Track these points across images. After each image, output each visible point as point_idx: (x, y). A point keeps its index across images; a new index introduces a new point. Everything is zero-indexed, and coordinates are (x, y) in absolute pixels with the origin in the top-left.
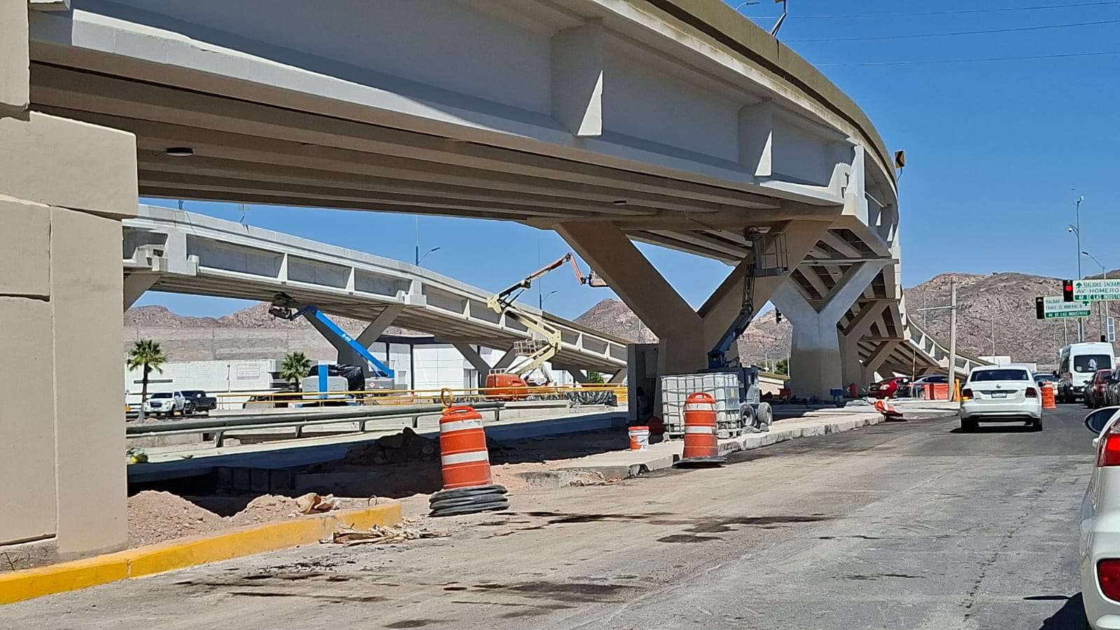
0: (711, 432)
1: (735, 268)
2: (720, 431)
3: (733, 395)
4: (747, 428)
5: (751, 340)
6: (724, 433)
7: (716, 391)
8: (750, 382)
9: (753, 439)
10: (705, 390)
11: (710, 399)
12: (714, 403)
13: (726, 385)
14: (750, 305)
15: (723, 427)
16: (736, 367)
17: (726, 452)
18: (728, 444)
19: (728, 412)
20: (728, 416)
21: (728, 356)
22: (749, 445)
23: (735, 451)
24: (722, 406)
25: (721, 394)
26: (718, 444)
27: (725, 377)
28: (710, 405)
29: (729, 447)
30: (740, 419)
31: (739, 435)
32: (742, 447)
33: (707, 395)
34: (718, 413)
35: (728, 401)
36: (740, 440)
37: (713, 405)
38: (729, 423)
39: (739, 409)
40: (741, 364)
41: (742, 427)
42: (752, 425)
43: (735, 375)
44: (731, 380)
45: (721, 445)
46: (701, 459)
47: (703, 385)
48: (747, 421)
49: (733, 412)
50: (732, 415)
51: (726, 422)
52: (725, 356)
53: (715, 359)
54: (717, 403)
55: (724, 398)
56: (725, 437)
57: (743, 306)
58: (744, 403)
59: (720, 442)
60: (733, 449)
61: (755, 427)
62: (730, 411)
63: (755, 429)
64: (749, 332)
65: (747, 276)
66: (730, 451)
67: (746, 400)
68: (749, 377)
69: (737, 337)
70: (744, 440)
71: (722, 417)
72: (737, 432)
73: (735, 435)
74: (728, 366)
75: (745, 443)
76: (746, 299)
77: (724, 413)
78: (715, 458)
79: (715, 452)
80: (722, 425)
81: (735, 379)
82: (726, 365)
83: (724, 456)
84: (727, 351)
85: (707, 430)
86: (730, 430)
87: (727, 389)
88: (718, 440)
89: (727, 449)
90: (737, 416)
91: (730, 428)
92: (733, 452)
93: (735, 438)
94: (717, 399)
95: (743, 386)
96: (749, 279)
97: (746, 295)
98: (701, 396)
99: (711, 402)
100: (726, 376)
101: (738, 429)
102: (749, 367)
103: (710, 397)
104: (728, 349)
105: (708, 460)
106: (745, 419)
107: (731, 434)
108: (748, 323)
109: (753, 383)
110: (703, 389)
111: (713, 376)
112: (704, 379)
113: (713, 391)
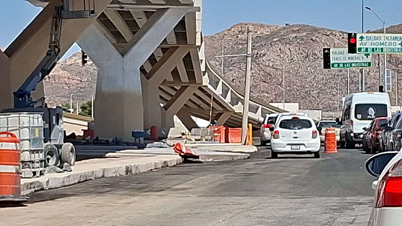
0: (14, 171)
1: (42, 9)
2: (23, 170)
3: (37, 136)
4: (50, 167)
5: (57, 81)
6: (27, 172)
7: (21, 130)
8: (54, 122)
9: (55, 179)
10: (9, 129)
11: (13, 139)
12: (19, 142)
13: (31, 125)
14: (56, 46)
15: (27, 166)
16: (41, 107)
17: (29, 191)
18: (31, 184)
19: (32, 152)
20: (33, 155)
21: (34, 96)
22: (51, 185)
23: (38, 190)
24: (26, 145)
25: (26, 134)
26: (22, 183)
27: (30, 117)
28: (14, 144)
29: (32, 186)
30: (43, 159)
31: (43, 174)
32: (45, 187)
33: (12, 135)
34: (22, 152)
35: (33, 141)
36: (42, 179)
37: (18, 144)
38: (33, 162)
39: (43, 149)
40: (46, 104)
41: (45, 166)
42: (55, 165)
43: (40, 116)
44: (36, 120)
45: (24, 184)
46: (4, 197)
47: (8, 125)
48: (50, 161)
49: (37, 151)
50: (37, 155)
51: (30, 162)
52: (31, 96)
53: (20, 99)
54: (22, 143)
55: (28, 138)
56: (29, 176)
57: (50, 47)
58: (49, 143)
59: (23, 181)
60: (36, 189)
61: (59, 167)
62: (34, 151)
63: (58, 169)
64: (54, 73)
65: (54, 18)
66: (33, 190)
67: (50, 140)
68: (54, 117)
69: (43, 77)
70: (47, 180)
71: (26, 156)
72: (41, 171)
73: (38, 174)
74: (33, 106)
75: (48, 182)
76: (53, 40)
77: (28, 152)
78: (18, 196)
79: (17, 191)
80: (26, 165)
81: (40, 119)
82: (31, 105)
83: (27, 195)
84: (33, 91)
85: (11, 169)
86: (33, 170)
87: (32, 129)
88: (22, 180)
89: (30, 188)
90: (41, 156)
91: (33, 168)
92: (35, 191)
93: (38, 177)
94: (21, 138)
95: (47, 126)
96: (56, 21)
97: (53, 36)
98: (6, 135)
99: (15, 142)
100: (32, 116)
101: (42, 169)
102: (55, 107)
103: (15, 137)
104: (34, 90)
105: (11, 199)
106: (48, 159)
107: (34, 173)
108: (55, 64)
109: (58, 124)
110: (8, 128)
111: (18, 115)
112: (9, 119)
113: (18, 131)
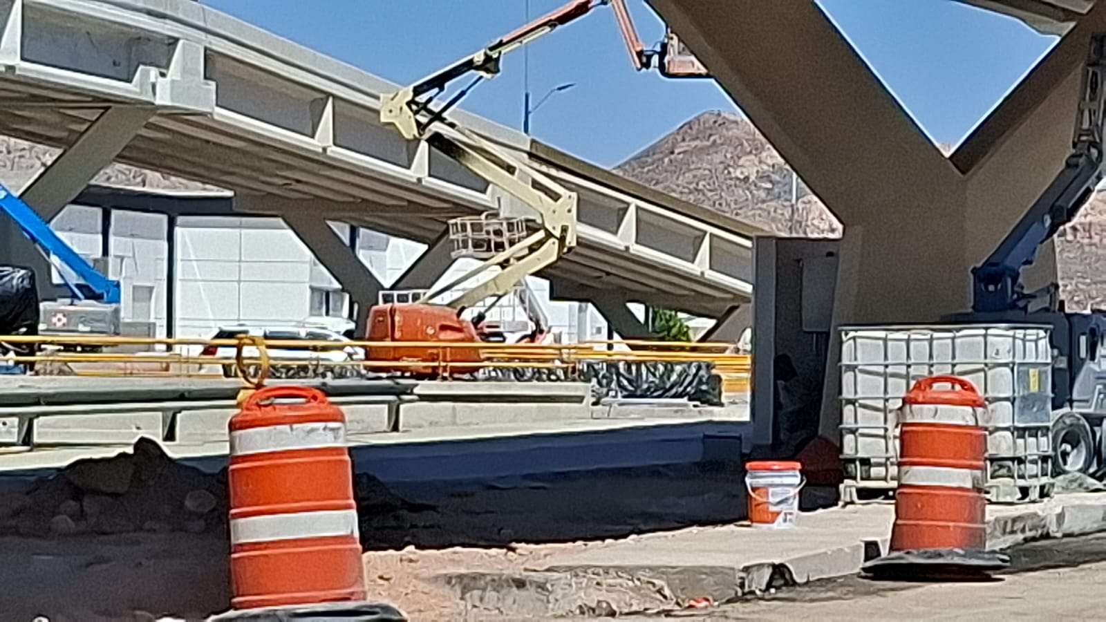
0: (969, 485)
1: (1058, 39)
2: (994, 482)
3: (1034, 388)
4: (1069, 476)
5: (1096, 239)
6: (1004, 487)
7: (990, 373)
8: (1083, 354)
9: (1082, 508)
10: (958, 369)
11: (969, 395)
12: (985, 407)
13: (1017, 361)
14: (1093, 144)
15: (1004, 471)
16: (1047, 310)
17: (1009, 540)
18: (1015, 520)
19: (1021, 432)
20: (1020, 441)
21: (1029, 280)
22: (1068, 526)
23: (1034, 539)
24: (1004, 415)
25: (1002, 381)
26: (988, 518)
27: (1014, 337)
28: (969, 409)
29: (1019, 525)
30: (1050, 452)
31: (1047, 495)
32: (1053, 529)
33: (963, 384)
34: (991, 433)
35: (1023, 403)
36: (1047, 509)
37: (980, 410)
38: (1021, 461)
39: (1050, 424)
40: (1062, 303)
41: (1057, 472)
42: (1084, 470)
43: (1042, 333)
44: (1030, 346)
45: (997, 520)
46: (940, 555)
47: (954, 357)
48: (1070, 460)
49: (1034, 432)
50: (1032, 440)
51: (1012, 459)
52: (1020, 280)
53: (991, 288)
54: (990, 407)
55: (1009, 394)
56: (1009, 499)
57: (1075, 145)
58: (1066, 410)
59: (991, 513)
60: (1029, 534)
61: (1092, 476)
62: (1024, 429)
63: (1091, 481)
64: (1089, 218)
65: (1089, 65)
66: (1020, 537)
67: (1071, 402)
68: (1083, 339)
69: (1053, 229)
70: (1059, 510)
71: (1002, 444)
72: (1042, 487)
73: (1034, 494)
74: (1025, 308)
75: (1060, 517)
76: (1086, 126)
77: (1008, 434)
78: (979, 553)
79: (976, 539)
80: (1001, 467)
81: (1044, 343)
82: (1021, 304)
83: (1002, 551)
84: (1027, 267)
85: (960, 478)
86: (1022, 483)
87: (1020, 370)
88: (988, 508)
89: (1013, 532)
90: (1044, 444)
91: (1022, 477)
92: (1026, 540)
93: (1034, 502)
94: (990, 394)
95: (1063, 363)
96: (1095, 74)
97: (1086, 113)
98: (948, 385)
99: (974, 404)
100: (1020, 333)
101: (1044, 480)
102: (1088, 312)
103: (972, 389)
104: (1028, 262)
105: (957, 560)
106: (1065, 455)
107: (1025, 491)
108: (1088, 192)
109: (1093, 358)
110: (954, 365)
111: (983, 332)
112: (958, 341)
113: (982, 374)
